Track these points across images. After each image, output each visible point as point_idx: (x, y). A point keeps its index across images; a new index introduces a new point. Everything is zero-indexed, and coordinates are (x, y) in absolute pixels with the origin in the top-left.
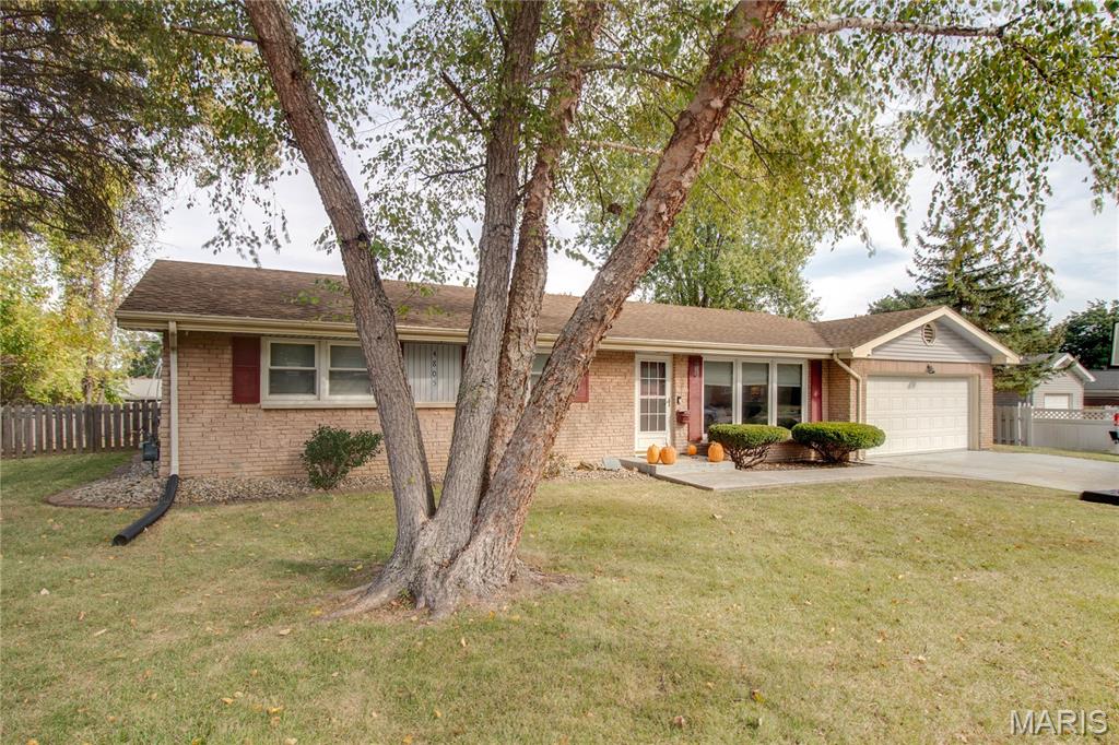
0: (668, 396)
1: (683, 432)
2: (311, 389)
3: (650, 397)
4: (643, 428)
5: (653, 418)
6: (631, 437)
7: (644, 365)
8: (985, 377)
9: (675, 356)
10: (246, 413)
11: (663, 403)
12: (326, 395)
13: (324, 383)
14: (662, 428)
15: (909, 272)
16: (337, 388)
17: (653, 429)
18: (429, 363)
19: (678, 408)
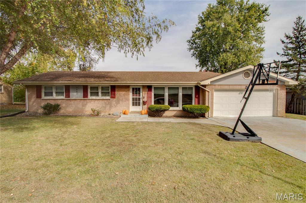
0: (141, 97)
1: (146, 106)
2: (52, 95)
3: (135, 97)
4: (133, 105)
5: (136, 103)
6: (129, 107)
7: (133, 89)
8: (280, 90)
9: (143, 86)
10: (39, 100)
11: (139, 99)
12: (55, 96)
13: (54, 94)
14: (139, 105)
15: (277, 53)
16: (57, 95)
17: (136, 105)
18: (76, 90)
19: (143, 100)
